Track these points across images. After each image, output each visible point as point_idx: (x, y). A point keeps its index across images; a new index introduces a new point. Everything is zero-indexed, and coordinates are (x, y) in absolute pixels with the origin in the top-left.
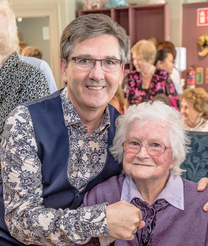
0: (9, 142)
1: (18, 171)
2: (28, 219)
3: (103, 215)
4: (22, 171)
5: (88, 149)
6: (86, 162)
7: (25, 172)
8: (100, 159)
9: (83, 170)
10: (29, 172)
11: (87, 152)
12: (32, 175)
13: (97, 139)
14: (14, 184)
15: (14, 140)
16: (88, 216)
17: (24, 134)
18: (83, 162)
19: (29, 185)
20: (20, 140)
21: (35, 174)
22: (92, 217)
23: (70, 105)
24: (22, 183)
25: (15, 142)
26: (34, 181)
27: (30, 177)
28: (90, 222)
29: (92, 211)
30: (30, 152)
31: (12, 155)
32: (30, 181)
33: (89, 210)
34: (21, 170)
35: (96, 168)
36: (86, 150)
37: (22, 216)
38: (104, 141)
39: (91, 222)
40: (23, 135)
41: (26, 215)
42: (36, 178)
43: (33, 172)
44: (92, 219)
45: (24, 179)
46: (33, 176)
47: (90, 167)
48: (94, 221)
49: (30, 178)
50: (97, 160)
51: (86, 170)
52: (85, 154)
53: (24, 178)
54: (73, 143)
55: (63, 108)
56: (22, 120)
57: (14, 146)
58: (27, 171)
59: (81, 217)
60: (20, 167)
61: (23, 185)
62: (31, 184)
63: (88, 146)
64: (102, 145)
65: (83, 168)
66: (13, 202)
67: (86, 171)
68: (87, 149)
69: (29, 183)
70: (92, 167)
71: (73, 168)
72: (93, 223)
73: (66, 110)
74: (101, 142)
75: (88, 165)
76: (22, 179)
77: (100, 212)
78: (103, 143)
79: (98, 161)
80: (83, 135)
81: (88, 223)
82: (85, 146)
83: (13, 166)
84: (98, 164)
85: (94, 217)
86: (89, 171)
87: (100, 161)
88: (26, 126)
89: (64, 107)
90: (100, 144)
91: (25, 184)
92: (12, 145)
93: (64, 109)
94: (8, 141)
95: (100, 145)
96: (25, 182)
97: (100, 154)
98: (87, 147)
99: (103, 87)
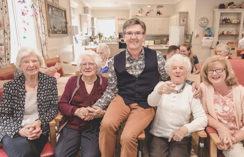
99: (137, 42)
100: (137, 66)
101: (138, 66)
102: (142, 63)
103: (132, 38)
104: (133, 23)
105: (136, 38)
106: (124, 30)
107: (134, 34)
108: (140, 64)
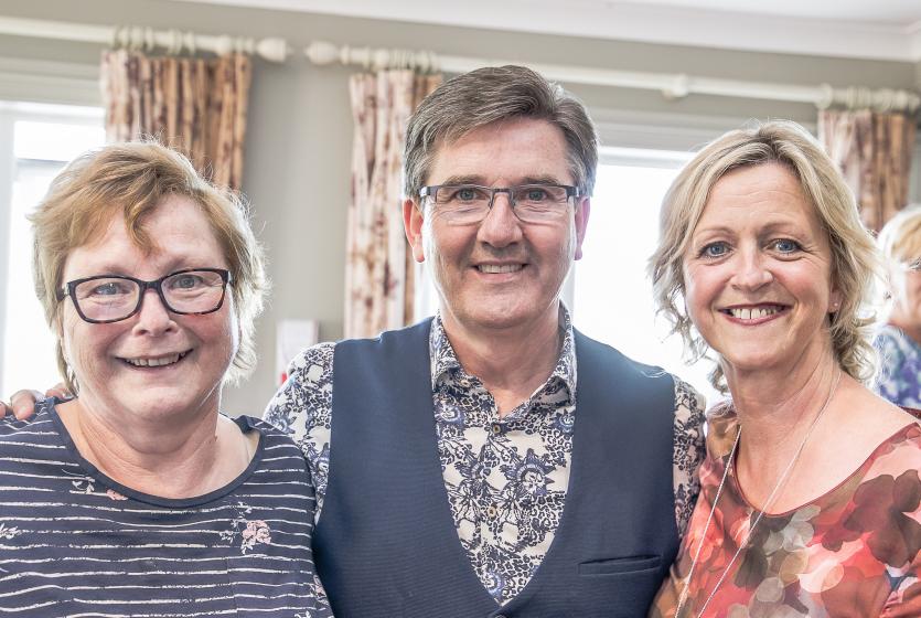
5: (506, 452)
6: (502, 493)
8: (549, 481)
9: (493, 519)
11: (502, 463)
13: (535, 424)
18: (492, 492)
35: (536, 507)
36: (498, 455)
38: (561, 429)
47: (515, 507)
50: (541, 484)
51: (504, 516)
52: (498, 467)
54: (445, 435)
63: (505, 444)
64: (554, 440)
65: (491, 512)
67: (502, 520)
68: (502, 453)
70: (521, 505)
71: (459, 509)
74: (550, 432)
75: (507, 501)
78: (558, 434)
79: (544, 486)
80: (483, 413)
82: (495, 444)
84: (545, 495)
86: (513, 520)
87: (549, 487)
90: (546, 437)
95: (547, 443)
97: (549, 467)
98: (500, 448)
99: (524, 265)
100: (496, 471)
101: (504, 469)
102: (540, 451)
103: (481, 236)
104: (492, 110)
105: (518, 233)
106: (418, 169)
107: (501, 202)
108: (522, 453)
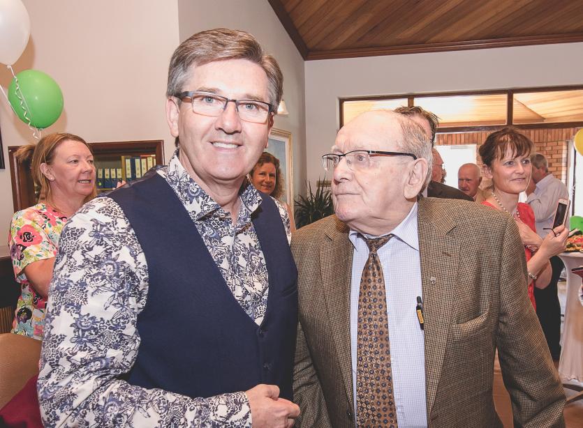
0: (71, 260)
1: (73, 314)
2: (100, 414)
3: (245, 408)
4: (80, 315)
5: (242, 247)
6: (246, 268)
7: (85, 317)
8: (261, 259)
10: (93, 318)
11: (242, 253)
12: (98, 324)
14: (59, 337)
15: (84, 256)
16: (223, 411)
17: (106, 245)
18: (242, 269)
19: (90, 341)
20: (97, 257)
21: (106, 321)
22: (229, 412)
23: (192, 184)
24: (78, 337)
25: (87, 260)
26: (102, 335)
27: (95, 326)
28: (227, 421)
29: (227, 403)
30: (110, 277)
31: (71, 284)
32: (94, 333)
33: (222, 401)
34: (79, 313)
36: (239, 249)
37: (85, 407)
39: (229, 421)
40: (104, 246)
41: (93, 405)
42: (107, 329)
43: (102, 319)
44: (230, 415)
45: (83, 330)
46: (101, 325)
48: (233, 418)
49: (95, 329)
50: (259, 261)
53: (83, 328)
55: (179, 194)
56: (104, 219)
57: (82, 267)
58: (90, 316)
59: (212, 414)
60: (79, 307)
61: (79, 340)
62: (96, 339)
63: (240, 242)
65: (246, 278)
66: (55, 374)
69: (91, 337)
71: (231, 282)
72: (231, 422)
73: (185, 195)
74: (252, 234)
75: (250, 272)
76: (79, 329)
77: (241, 403)
81: (224, 423)
82: (236, 243)
83: (66, 303)
84: (262, 267)
85: (233, 412)
86: (256, 280)
88: (112, 229)
89: (180, 191)
91: (84, 339)
92: (77, 265)
93: (182, 194)
94: (71, 257)
95: (253, 239)
96: (83, 335)
98: (239, 245)
